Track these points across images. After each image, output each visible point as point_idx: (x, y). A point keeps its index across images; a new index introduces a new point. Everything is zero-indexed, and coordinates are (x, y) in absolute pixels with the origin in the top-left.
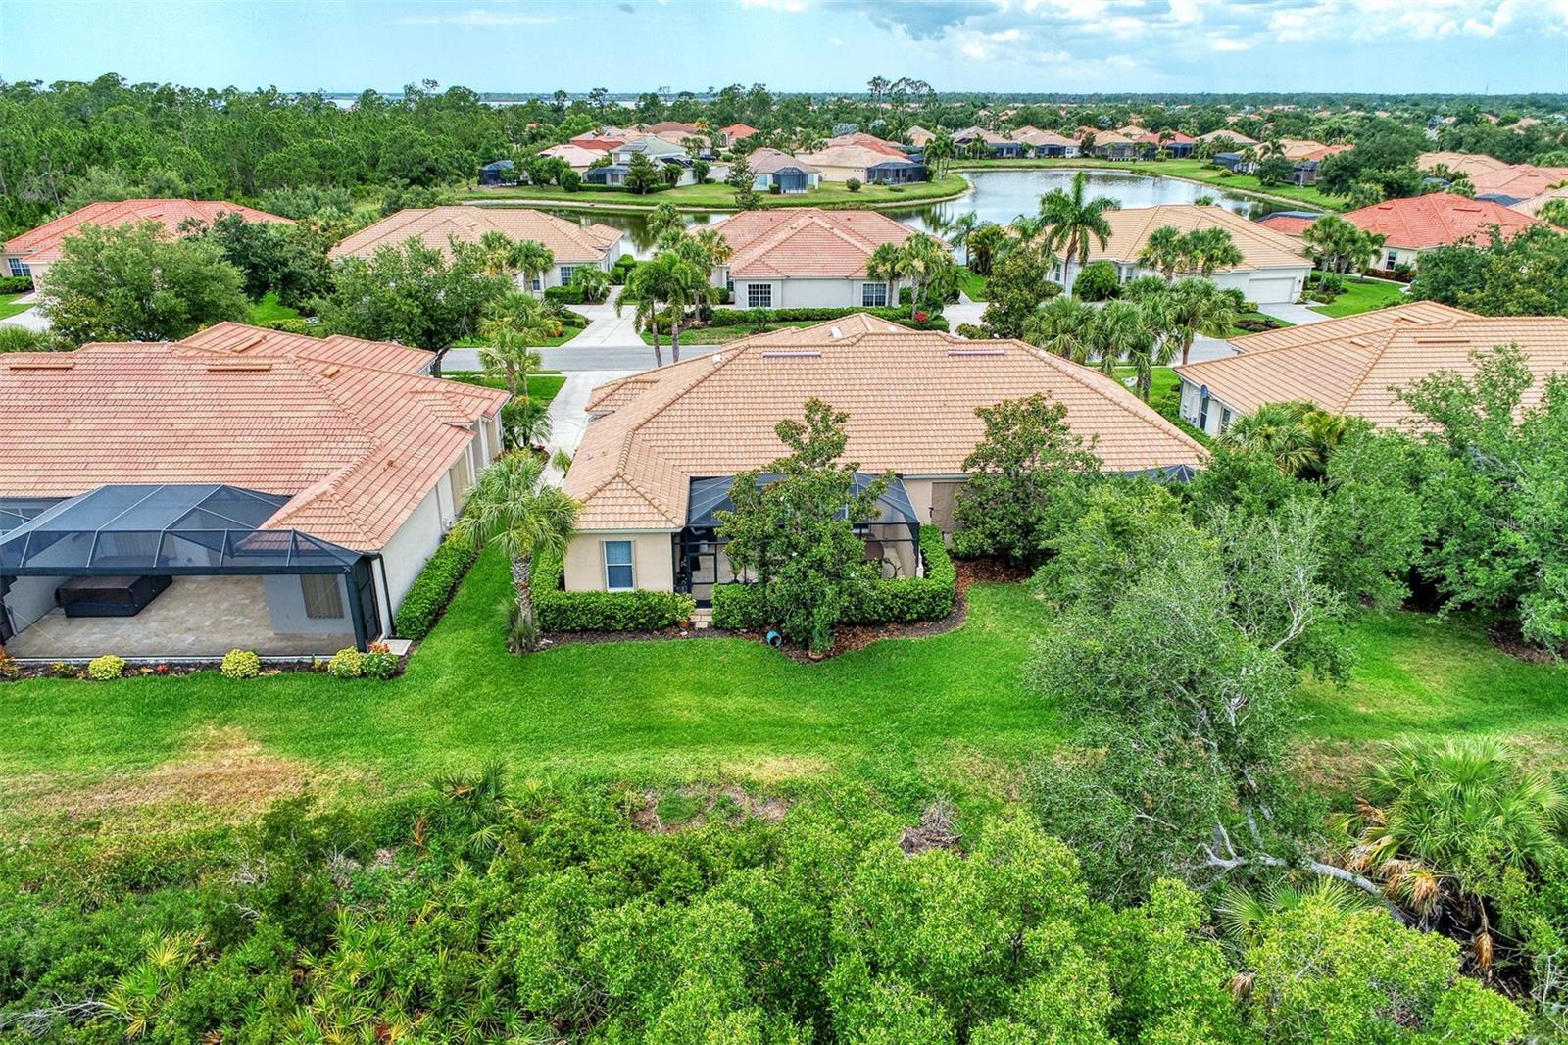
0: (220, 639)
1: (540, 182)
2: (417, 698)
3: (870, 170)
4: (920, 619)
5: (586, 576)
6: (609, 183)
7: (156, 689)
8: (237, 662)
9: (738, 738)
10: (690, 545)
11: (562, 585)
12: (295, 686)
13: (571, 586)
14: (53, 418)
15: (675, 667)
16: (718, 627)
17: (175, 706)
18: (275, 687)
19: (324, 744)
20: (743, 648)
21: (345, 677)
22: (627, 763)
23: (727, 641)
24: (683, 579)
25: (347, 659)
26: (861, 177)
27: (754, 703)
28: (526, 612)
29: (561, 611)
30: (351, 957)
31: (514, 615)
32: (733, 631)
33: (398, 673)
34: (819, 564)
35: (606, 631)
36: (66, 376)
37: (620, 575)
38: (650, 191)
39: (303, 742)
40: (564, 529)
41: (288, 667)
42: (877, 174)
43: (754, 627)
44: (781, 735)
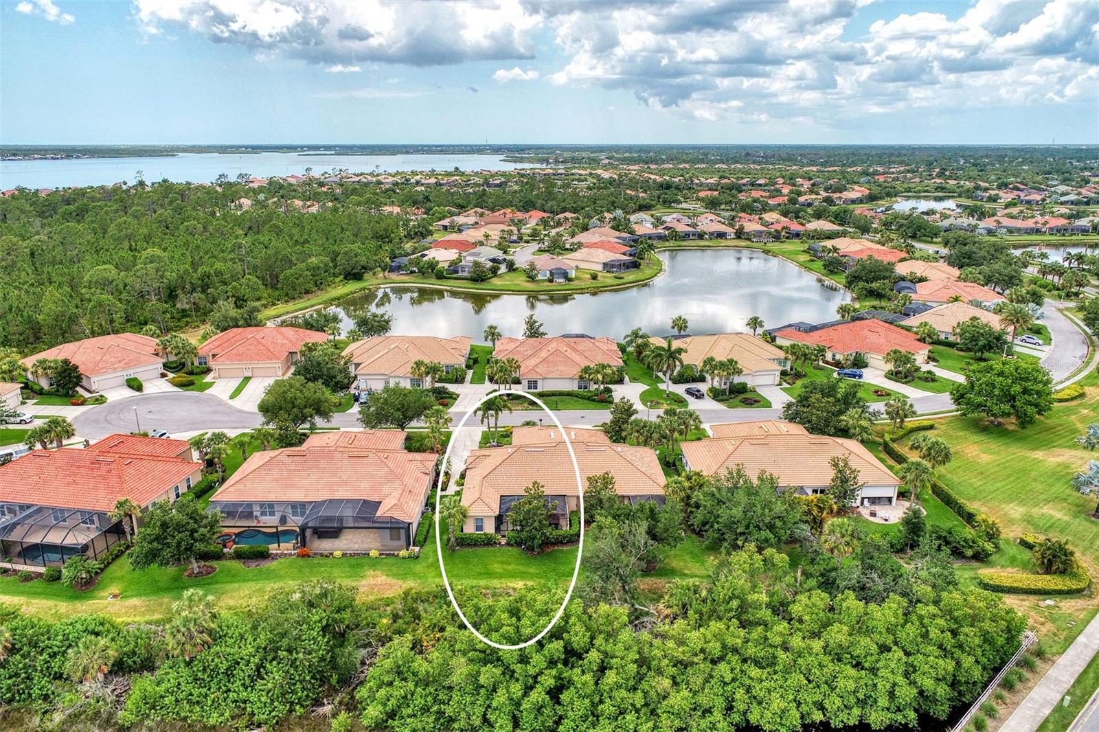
0: (366, 546)
1: (422, 272)
2: (424, 564)
3: (605, 265)
4: (568, 542)
5: (470, 529)
6: (460, 274)
7: (353, 561)
8: (374, 553)
9: (512, 577)
10: (499, 520)
11: (462, 531)
12: (391, 560)
13: (465, 531)
14: (303, 474)
15: (495, 556)
16: (508, 544)
17: (360, 566)
18: (385, 561)
19: (403, 576)
20: (514, 551)
21: (404, 558)
22: (483, 583)
23: (510, 548)
24: (498, 529)
25: (404, 553)
26: (600, 268)
27: (517, 567)
28: (453, 539)
29: (462, 539)
30: (425, 622)
31: (449, 540)
32: (512, 545)
33: (418, 557)
34: (536, 529)
35: (475, 545)
36: (304, 458)
37: (479, 528)
38: (483, 280)
39: (396, 576)
40: (465, 516)
41: (387, 555)
42: (608, 266)
43: (519, 544)
44: (523, 576)
